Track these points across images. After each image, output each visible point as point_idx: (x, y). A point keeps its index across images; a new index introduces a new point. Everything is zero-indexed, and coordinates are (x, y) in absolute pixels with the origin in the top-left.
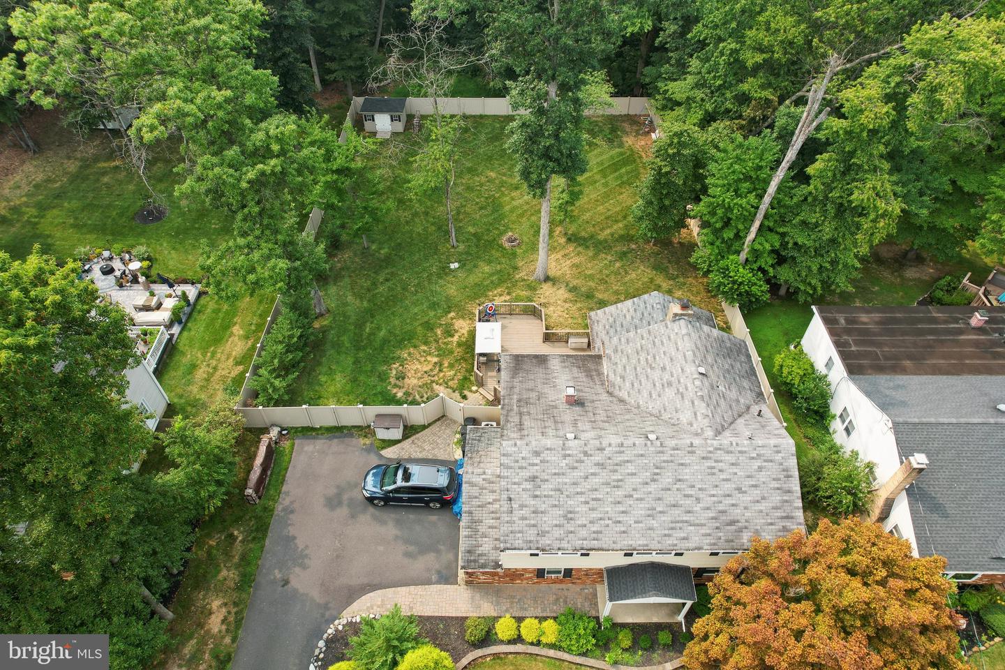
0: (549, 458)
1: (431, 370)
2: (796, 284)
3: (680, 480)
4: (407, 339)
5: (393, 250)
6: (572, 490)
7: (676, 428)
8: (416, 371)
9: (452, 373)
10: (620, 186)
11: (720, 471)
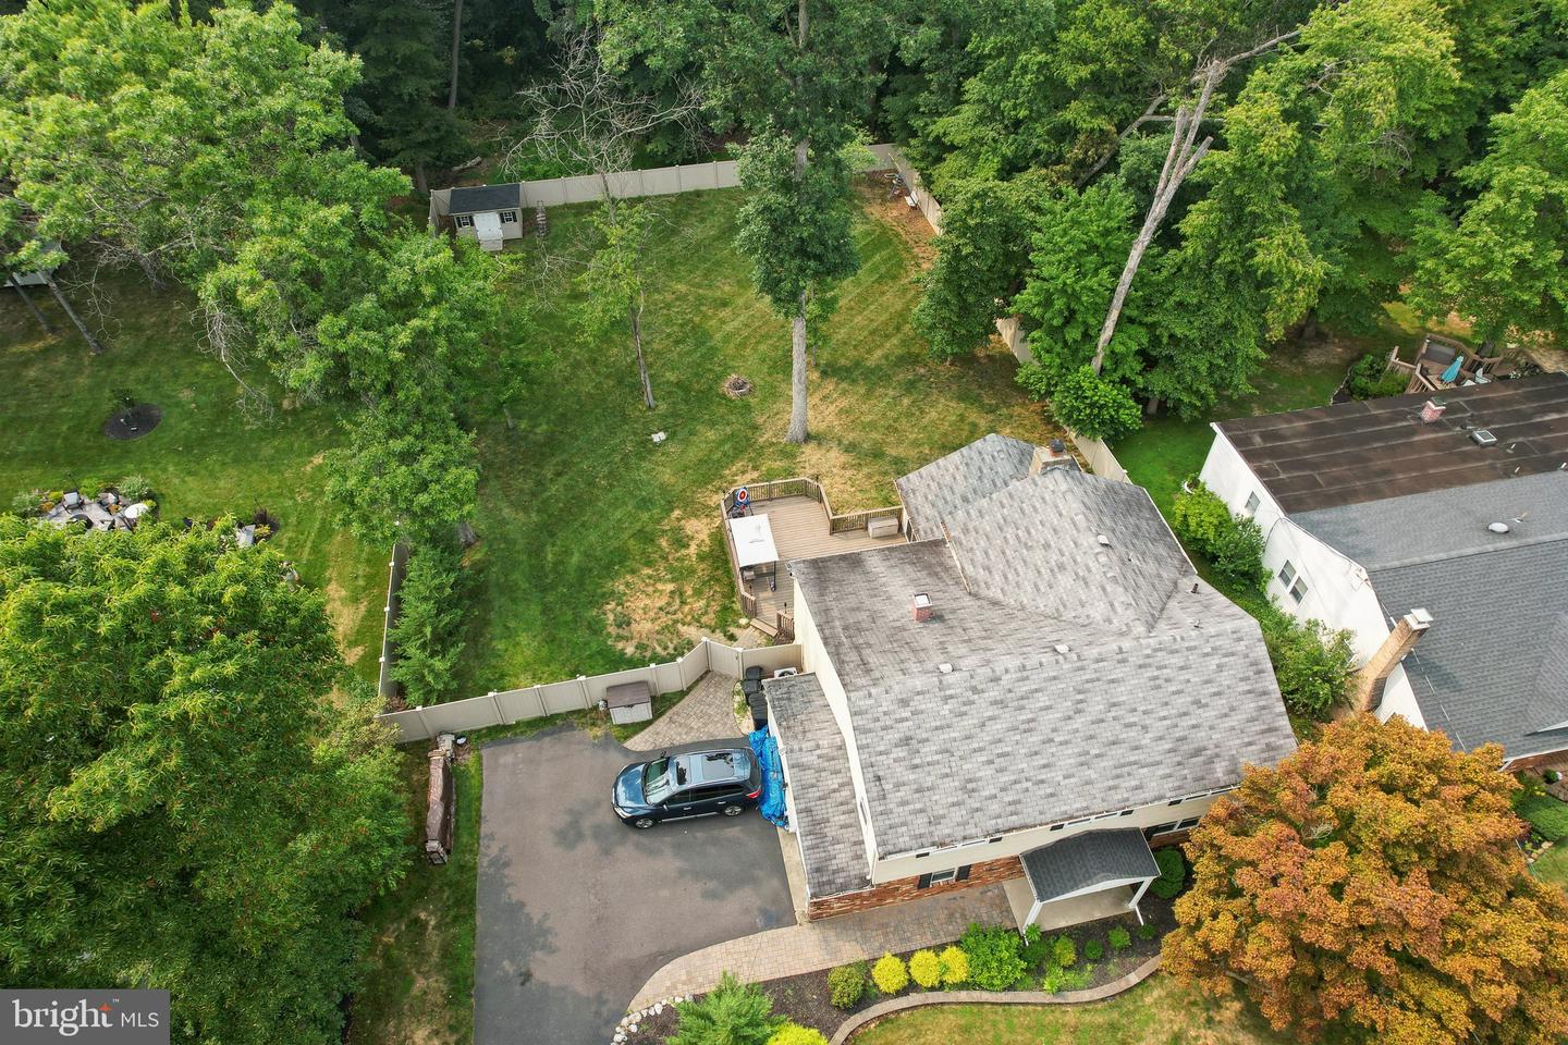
0: (923, 707)
1: (668, 604)
2: (1176, 395)
3: (1114, 705)
4: (616, 561)
5: (556, 425)
6: (965, 747)
7: (1089, 630)
8: (645, 610)
9: (702, 603)
10: (879, 281)
11: (1167, 680)
